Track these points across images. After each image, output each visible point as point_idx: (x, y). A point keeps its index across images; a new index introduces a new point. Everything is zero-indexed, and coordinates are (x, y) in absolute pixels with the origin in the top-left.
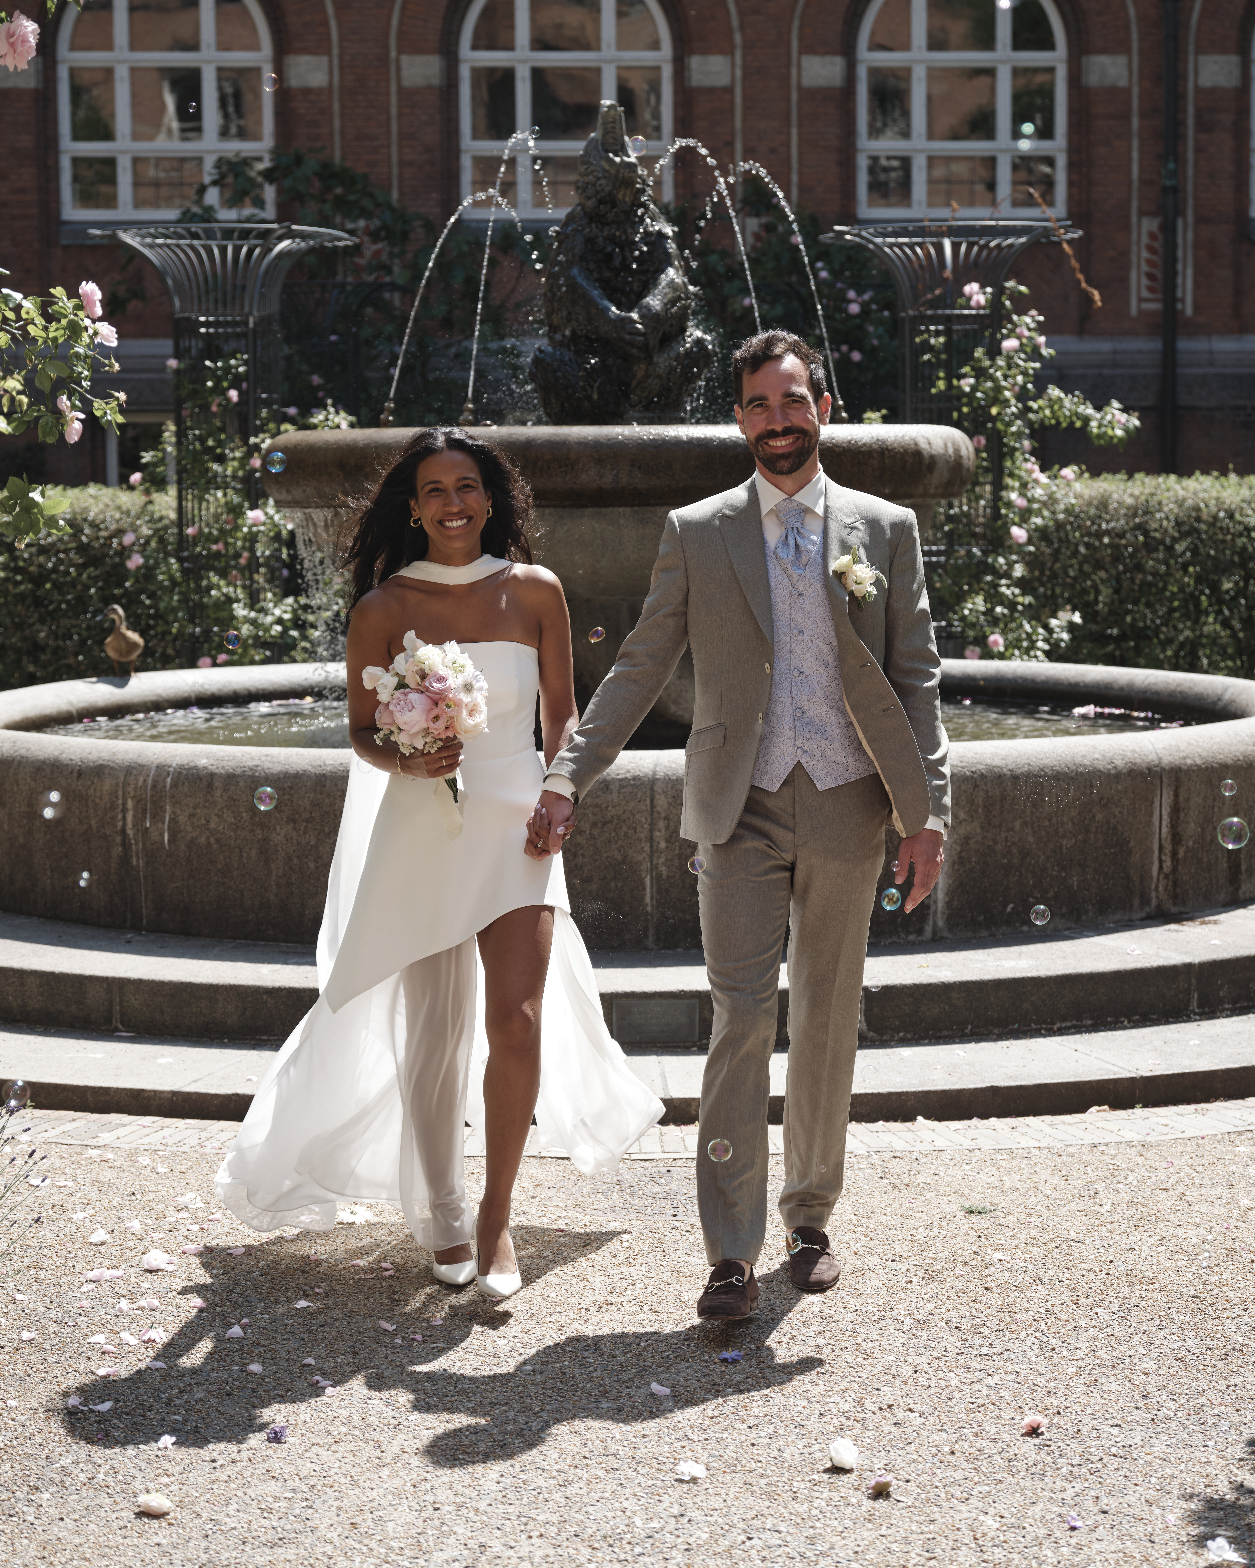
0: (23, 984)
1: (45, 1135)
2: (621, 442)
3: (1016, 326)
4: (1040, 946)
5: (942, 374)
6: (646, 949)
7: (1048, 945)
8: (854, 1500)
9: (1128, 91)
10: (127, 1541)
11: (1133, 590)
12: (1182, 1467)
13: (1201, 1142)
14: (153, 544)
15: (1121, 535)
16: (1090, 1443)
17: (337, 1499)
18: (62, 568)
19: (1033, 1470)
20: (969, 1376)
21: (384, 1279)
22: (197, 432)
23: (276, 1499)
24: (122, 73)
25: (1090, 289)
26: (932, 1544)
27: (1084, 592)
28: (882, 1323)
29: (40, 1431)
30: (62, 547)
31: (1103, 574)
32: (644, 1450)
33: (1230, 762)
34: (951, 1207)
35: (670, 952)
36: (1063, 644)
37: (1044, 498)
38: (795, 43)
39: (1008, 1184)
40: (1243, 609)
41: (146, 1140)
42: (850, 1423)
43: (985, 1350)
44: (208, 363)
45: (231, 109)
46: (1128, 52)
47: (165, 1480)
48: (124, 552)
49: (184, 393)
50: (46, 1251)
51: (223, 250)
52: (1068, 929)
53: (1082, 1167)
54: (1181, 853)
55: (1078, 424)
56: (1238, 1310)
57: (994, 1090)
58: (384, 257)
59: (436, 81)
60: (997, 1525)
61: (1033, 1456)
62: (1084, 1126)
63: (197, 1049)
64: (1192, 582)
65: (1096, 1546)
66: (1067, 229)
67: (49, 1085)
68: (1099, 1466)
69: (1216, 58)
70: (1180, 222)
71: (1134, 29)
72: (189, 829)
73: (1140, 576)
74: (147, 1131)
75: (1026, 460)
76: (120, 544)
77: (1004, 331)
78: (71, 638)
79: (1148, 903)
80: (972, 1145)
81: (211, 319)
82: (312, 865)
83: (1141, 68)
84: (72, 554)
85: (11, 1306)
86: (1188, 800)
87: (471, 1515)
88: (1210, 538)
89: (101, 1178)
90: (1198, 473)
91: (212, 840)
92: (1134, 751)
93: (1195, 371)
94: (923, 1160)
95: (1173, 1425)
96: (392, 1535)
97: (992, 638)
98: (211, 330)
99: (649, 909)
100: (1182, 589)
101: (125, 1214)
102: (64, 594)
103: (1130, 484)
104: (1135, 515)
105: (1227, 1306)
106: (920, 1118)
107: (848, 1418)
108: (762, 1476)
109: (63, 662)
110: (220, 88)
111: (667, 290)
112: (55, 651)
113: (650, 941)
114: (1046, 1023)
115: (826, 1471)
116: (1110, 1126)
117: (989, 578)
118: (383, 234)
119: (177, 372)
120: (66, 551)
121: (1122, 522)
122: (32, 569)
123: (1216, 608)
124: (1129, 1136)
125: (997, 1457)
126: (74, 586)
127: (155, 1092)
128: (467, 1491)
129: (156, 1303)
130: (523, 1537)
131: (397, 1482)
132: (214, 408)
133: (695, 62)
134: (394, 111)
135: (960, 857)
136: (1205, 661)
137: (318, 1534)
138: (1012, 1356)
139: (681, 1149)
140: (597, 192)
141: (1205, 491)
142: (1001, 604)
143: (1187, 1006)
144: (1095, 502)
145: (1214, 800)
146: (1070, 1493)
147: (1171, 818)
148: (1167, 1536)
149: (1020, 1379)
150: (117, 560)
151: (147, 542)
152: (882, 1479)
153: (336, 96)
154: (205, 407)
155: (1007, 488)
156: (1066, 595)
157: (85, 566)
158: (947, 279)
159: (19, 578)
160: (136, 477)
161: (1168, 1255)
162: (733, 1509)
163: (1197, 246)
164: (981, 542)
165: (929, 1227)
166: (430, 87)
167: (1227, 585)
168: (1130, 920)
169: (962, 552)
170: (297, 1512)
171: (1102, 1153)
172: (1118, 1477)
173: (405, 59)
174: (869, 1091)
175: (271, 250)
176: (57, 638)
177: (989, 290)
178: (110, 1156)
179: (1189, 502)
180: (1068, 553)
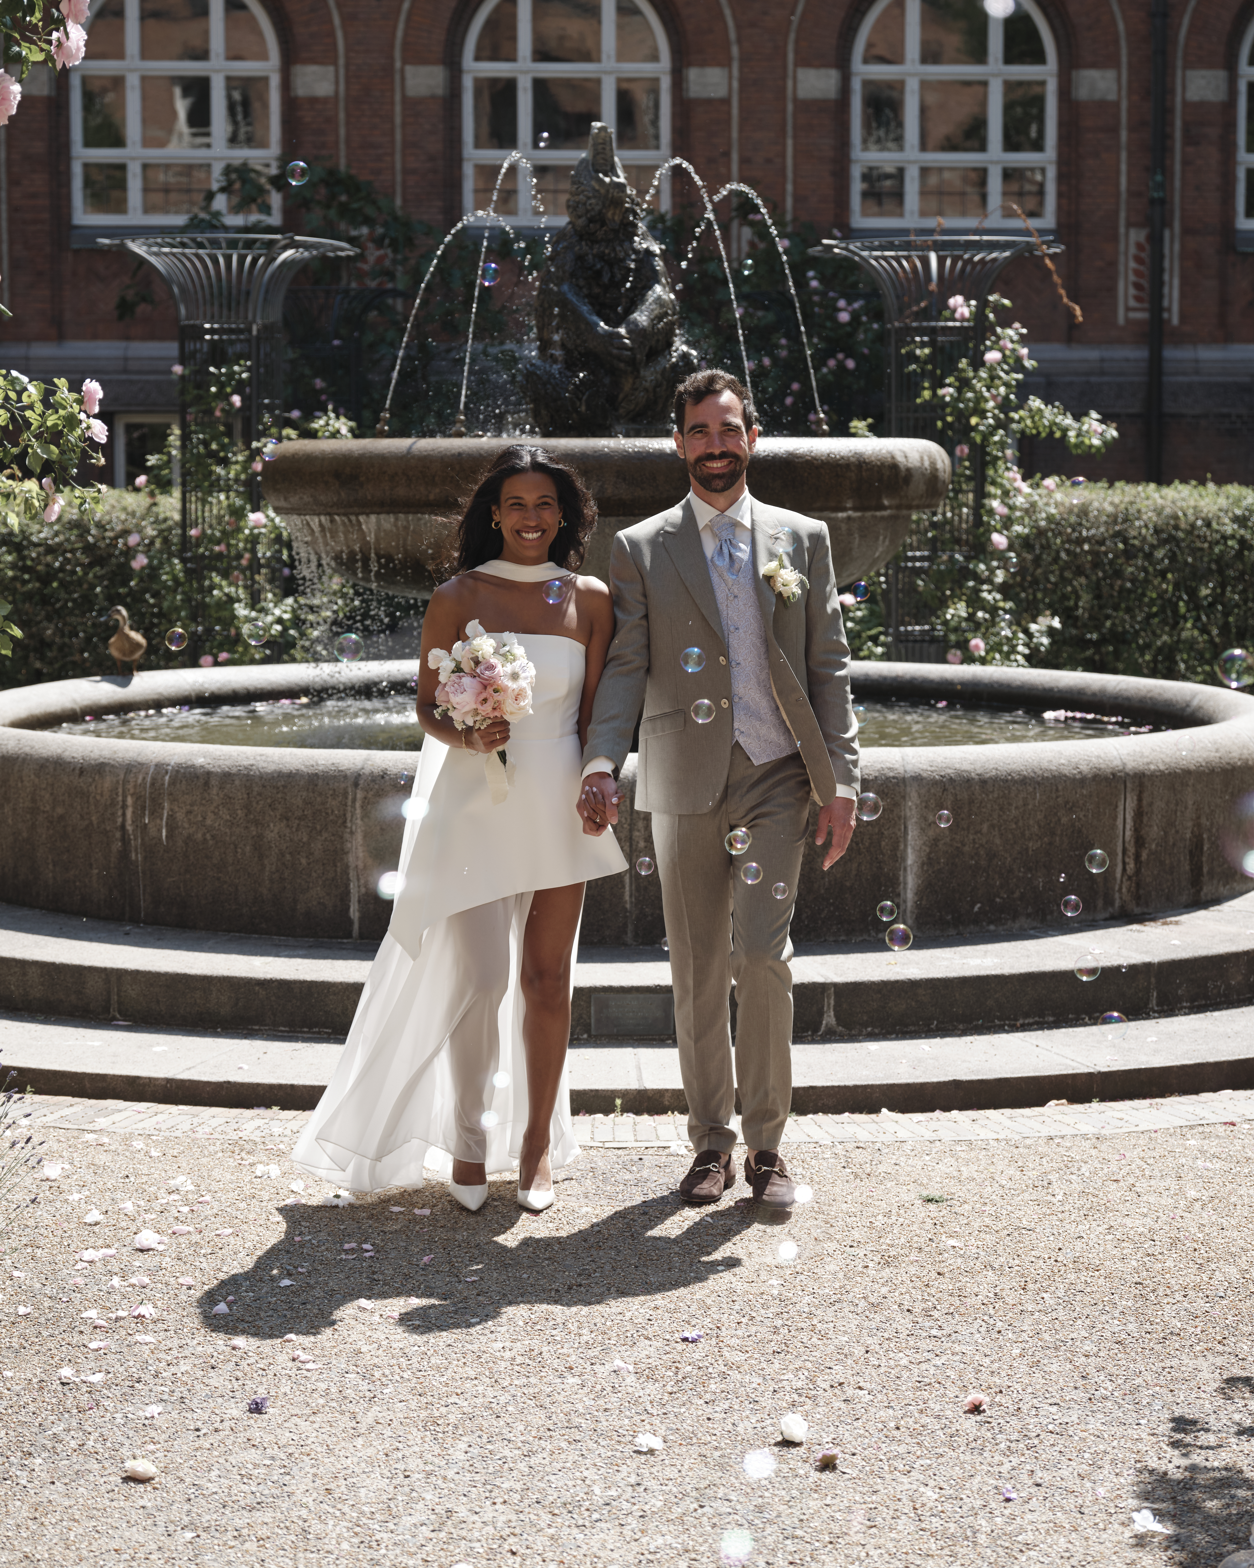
0: (24, 974)
1: (44, 1119)
2: (607, 454)
3: (999, 338)
4: (1005, 945)
5: (926, 385)
6: (625, 944)
7: (1013, 943)
8: (802, 1472)
9: (1117, 104)
10: (114, 1504)
11: (1112, 596)
12: (1115, 1443)
13: (1153, 1135)
14: (158, 544)
15: (1101, 542)
16: (1028, 1420)
17: (313, 1466)
18: (68, 567)
19: (973, 1445)
20: (917, 1356)
21: (364, 1259)
22: (201, 436)
23: (256, 1466)
24: (133, 82)
25: (1071, 304)
26: (874, 1513)
27: (1065, 597)
28: (838, 1306)
29: (34, 1400)
30: (69, 547)
31: (1083, 580)
32: (605, 1424)
33: (1192, 767)
34: (910, 1195)
35: (648, 948)
36: (1043, 649)
37: (1027, 506)
38: (791, 56)
39: (965, 1174)
40: (1219, 615)
41: (140, 1125)
42: (802, 1399)
43: (934, 1332)
44: (212, 369)
45: (240, 117)
46: (1117, 66)
47: (151, 1447)
48: (129, 553)
49: (188, 398)
50: (42, 1231)
51: (228, 259)
52: (1033, 928)
53: (1037, 1159)
54: (1144, 855)
55: (1058, 434)
56: (1178, 1297)
57: (956, 1084)
58: (387, 263)
59: (440, 91)
60: (936, 1496)
61: (974, 1432)
62: (1042, 1119)
63: (191, 1038)
64: (1170, 588)
65: (1029, 1516)
66: (1049, 244)
67: (49, 1071)
68: (1036, 1441)
69: (1204, 72)
70: (1167, 234)
71: (1123, 44)
72: (186, 825)
73: (1119, 582)
74: (141, 1116)
75: (1008, 469)
76: (125, 544)
77: (988, 343)
78: (77, 636)
79: (1112, 904)
80: (934, 1136)
81: (216, 326)
82: (304, 861)
83: (1130, 82)
84: (78, 554)
85: (8, 1282)
86: (1151, 804)
87: (440, 1482)
88: (1188, 546)
89: (97, 1161)
90: (1177, 482)
91: (208, 836)
92: (1099, 757)
93: (1181, 379)
94: (885, 1151)
95: (1109, 1404)
96: (364, 1500)
97: (973, 642)
98: (216, 337)
99: (628, 906)
100: (1160, 596)
101: (118, 1195)
102: (70, 593)
103: (1110, 492)
104: (1115, 522)
105: (1168, 1292)
106: (884, 1110)
107: (800, 1395)
108: (716, 1448)
109: (69, 659)
110: (229, 97)
111: (654, 306)
112: (61, 648)
113: (629, 937)
114: (1009, 1019)
115: (777, 1444)
116: (1067, 1119)
117: (971, 584)
118: (387, 241)
119: (182, 377)
120: (73, 551)
121: (1102, 529)
122: (39, 568)
123: (1194, 613)
124: (1085, 1128)
125: (940, 1433)
126: (80, 585)
127: (150, 1079)
128: (436, 1460)
129: (146, 1280)
130: (488, 1503)
131: (371, 1451)
132: (218, 413)
133: (693, 74)
134: (398, 120)
135: (929, 859)
136: (1182, 666)
137: (294, 1498)
138: (960, 1338)
139: (654, 1137)
140: (588, 211)
141: (1183, 500)
142: (984, 609)
143: (1147, 1004)
144: (1076, 510)
145: (1177, 804)
146: (1007, 1466)
147: (1135, 822)
148: (1096, 1508)
149: (967, 1359)
150: (122, 560)
151: (152, 543)
152: (829, 1452)
153: (342, 105)
154: (210, 412)
155: (989, 496)
156: (1047, 600)
157: (91, 565)
158: (932, 292)
159: (26, 577)
160: (141, 480)
161: (1115, 1243)
162: (687, 1479)
163: (1183, 256)
164: (965, 548)
165: (888, 1215)
166: (433, 97)
167: (1204, 592)
168: (1094, 920)
169: (945, 557)
170: (275, 1478)
171: (1058, 1145)
172: (1053, 1453)
173: (409, 70)
174: (836, 1084)
175: (275, 259)
176: (63, 635)
177: (973, 303)
178: (106, 1140)
179: (1168, 511)
180: (1050, 559)
